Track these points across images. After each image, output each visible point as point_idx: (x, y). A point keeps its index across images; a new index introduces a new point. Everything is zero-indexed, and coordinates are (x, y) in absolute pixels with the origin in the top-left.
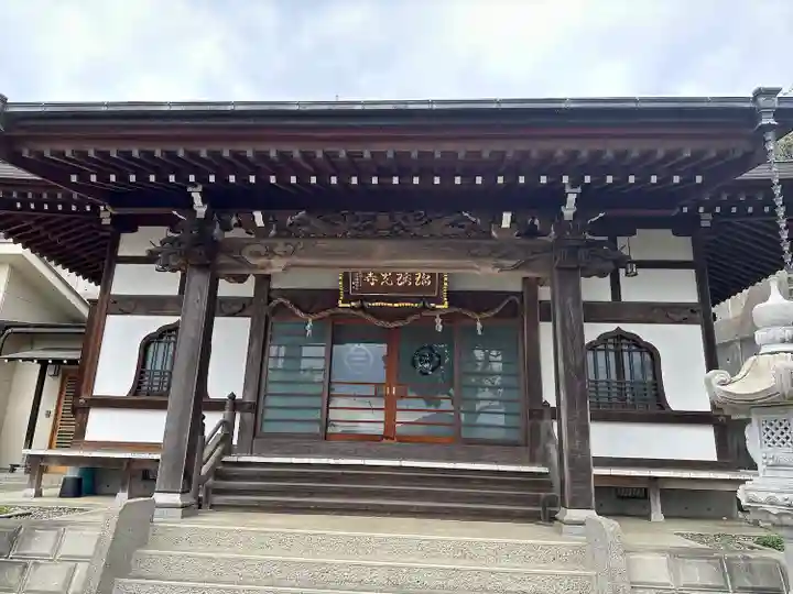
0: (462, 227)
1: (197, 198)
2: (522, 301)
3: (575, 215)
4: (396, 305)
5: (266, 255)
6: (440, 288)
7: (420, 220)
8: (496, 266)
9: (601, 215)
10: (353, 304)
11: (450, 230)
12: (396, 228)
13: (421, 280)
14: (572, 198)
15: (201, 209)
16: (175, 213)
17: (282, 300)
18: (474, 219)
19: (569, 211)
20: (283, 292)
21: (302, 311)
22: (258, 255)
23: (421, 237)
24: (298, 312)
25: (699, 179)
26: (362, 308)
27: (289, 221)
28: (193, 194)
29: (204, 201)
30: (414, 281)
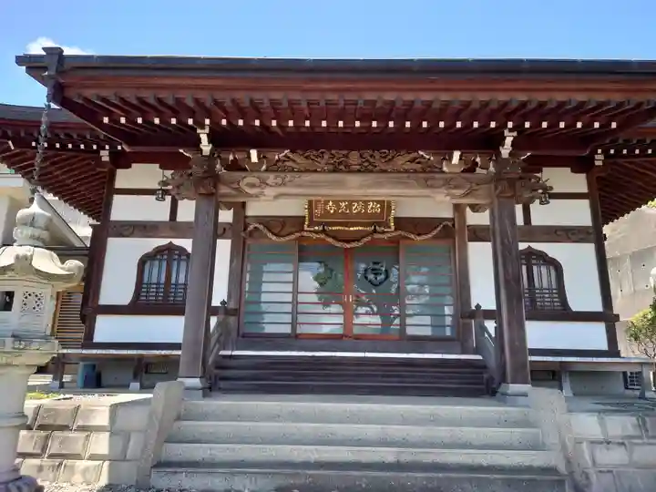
0: (419, 163)
1: (204, 138)
2: (454, 225)
3: (510, 154)
4: (351, 229)
5: (259, 186)
6: (389, 215)
7: (385, 157)
8: (448, 195)
9: (529, 154)
10: (316, 228)
11: (409, 166)
12: (366, 164)
13: (372, 208)
14: (509, 141)
15: (206, 147)
16: (181, 151)
17: (257, 225)
18: (428, 157)
19: (505, 151)
20: (260, 219)
21: (273, 233)
22: (253, 186)
23: (385, 171)
24: (270, 235)
25: (614, 125)
26: (324, 231)
27: (277, 157)
28: (201, 136)
29: (210, 141)
30: (366, 208)
